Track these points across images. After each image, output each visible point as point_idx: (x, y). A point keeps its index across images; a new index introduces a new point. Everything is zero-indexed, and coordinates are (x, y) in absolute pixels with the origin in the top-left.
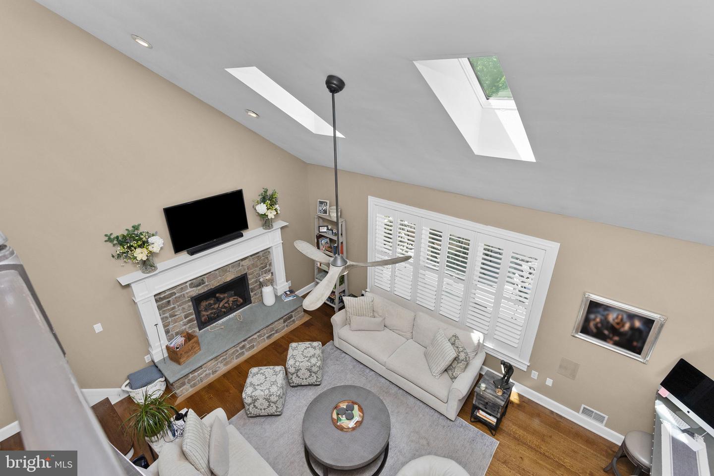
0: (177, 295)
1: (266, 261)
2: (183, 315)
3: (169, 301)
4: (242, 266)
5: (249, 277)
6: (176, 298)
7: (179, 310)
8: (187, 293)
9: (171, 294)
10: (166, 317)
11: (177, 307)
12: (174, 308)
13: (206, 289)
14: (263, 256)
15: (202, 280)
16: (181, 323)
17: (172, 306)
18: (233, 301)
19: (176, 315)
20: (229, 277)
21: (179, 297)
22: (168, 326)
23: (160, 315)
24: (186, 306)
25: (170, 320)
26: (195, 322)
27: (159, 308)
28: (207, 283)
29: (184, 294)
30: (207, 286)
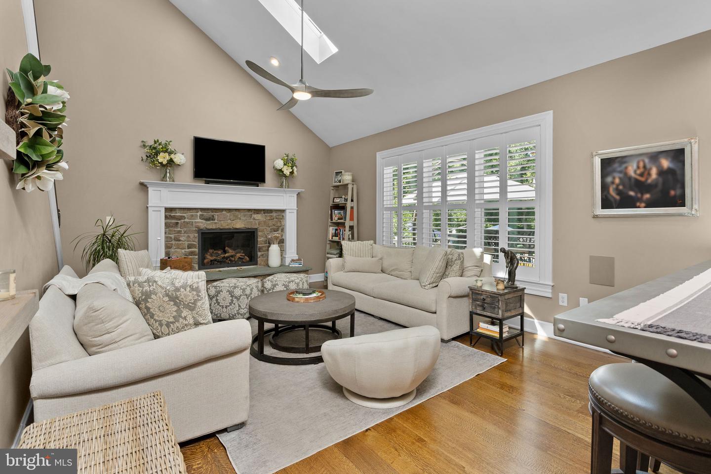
0: (186, 220)
1: (279, 224)
2: (187, 243)
3: (178, 223)
4: (254, 219)
5: (260, 234)
6: (184, 222)
7: (184, 236)
8: (195, 222)
9: (181, 216)
10: (171, 238)
11: (183, 232)
12: (179, 232)
13: (214, 227)
14: (276, 218)
15: (213, 216)
16: (183, 251)
17: (179, 229)
18: (239, 258)
19: (180, 240)
20: (239, 224)
21: (187, 223)
22: (170, 248)
23: (165, 233)
24: (192, 236)
25: (173, 242)
26: (197, 257)
27: (167, 225)
28: (216, 221)
29: (192, 222)
30: (216, 223)
